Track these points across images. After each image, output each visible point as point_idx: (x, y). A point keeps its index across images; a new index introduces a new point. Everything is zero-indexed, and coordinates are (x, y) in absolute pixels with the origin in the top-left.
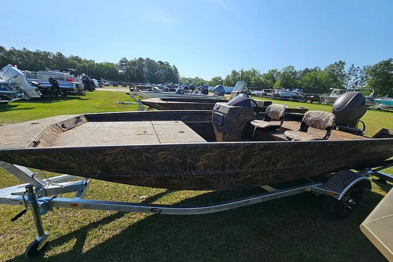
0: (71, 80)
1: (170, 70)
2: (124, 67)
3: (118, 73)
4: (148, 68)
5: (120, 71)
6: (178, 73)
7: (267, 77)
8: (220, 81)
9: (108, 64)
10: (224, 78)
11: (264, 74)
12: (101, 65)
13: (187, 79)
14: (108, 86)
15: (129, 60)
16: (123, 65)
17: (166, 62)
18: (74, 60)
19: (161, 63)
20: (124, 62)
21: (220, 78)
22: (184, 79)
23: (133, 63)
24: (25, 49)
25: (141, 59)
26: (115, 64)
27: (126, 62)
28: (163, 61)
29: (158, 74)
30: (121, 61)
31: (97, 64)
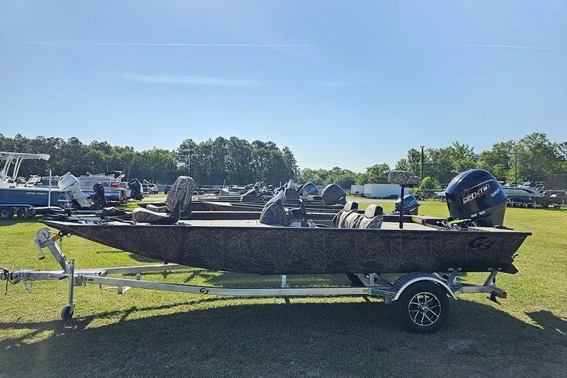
0: (116, 186)
1: (278, 157)
2: (188, 158)
3: (176, 167)
4: (234, 155)
5: (179, 165)
6: (294, 161)
7: (491, 159)
8: (384, 172)
9: (158, 152)
10: (393, 168)
11: (484, 153)
12: (145, 155)
13: (315, 172)
14: (156, 193)
15: (198, 143)
16: (186, 153)
17: (270, 143)
18: (97, 149)
19: (260, 144)
20: (188, 148)
21: (385, 167)
22: (309, 173)
23: (206, 148)
24: (20, 136)
25: (221, 140)
26: (171, 151)
27: (191, 147)
28: (264, 141)
29: (253, 166)
30: (184, 146)
31: (138, 154)
